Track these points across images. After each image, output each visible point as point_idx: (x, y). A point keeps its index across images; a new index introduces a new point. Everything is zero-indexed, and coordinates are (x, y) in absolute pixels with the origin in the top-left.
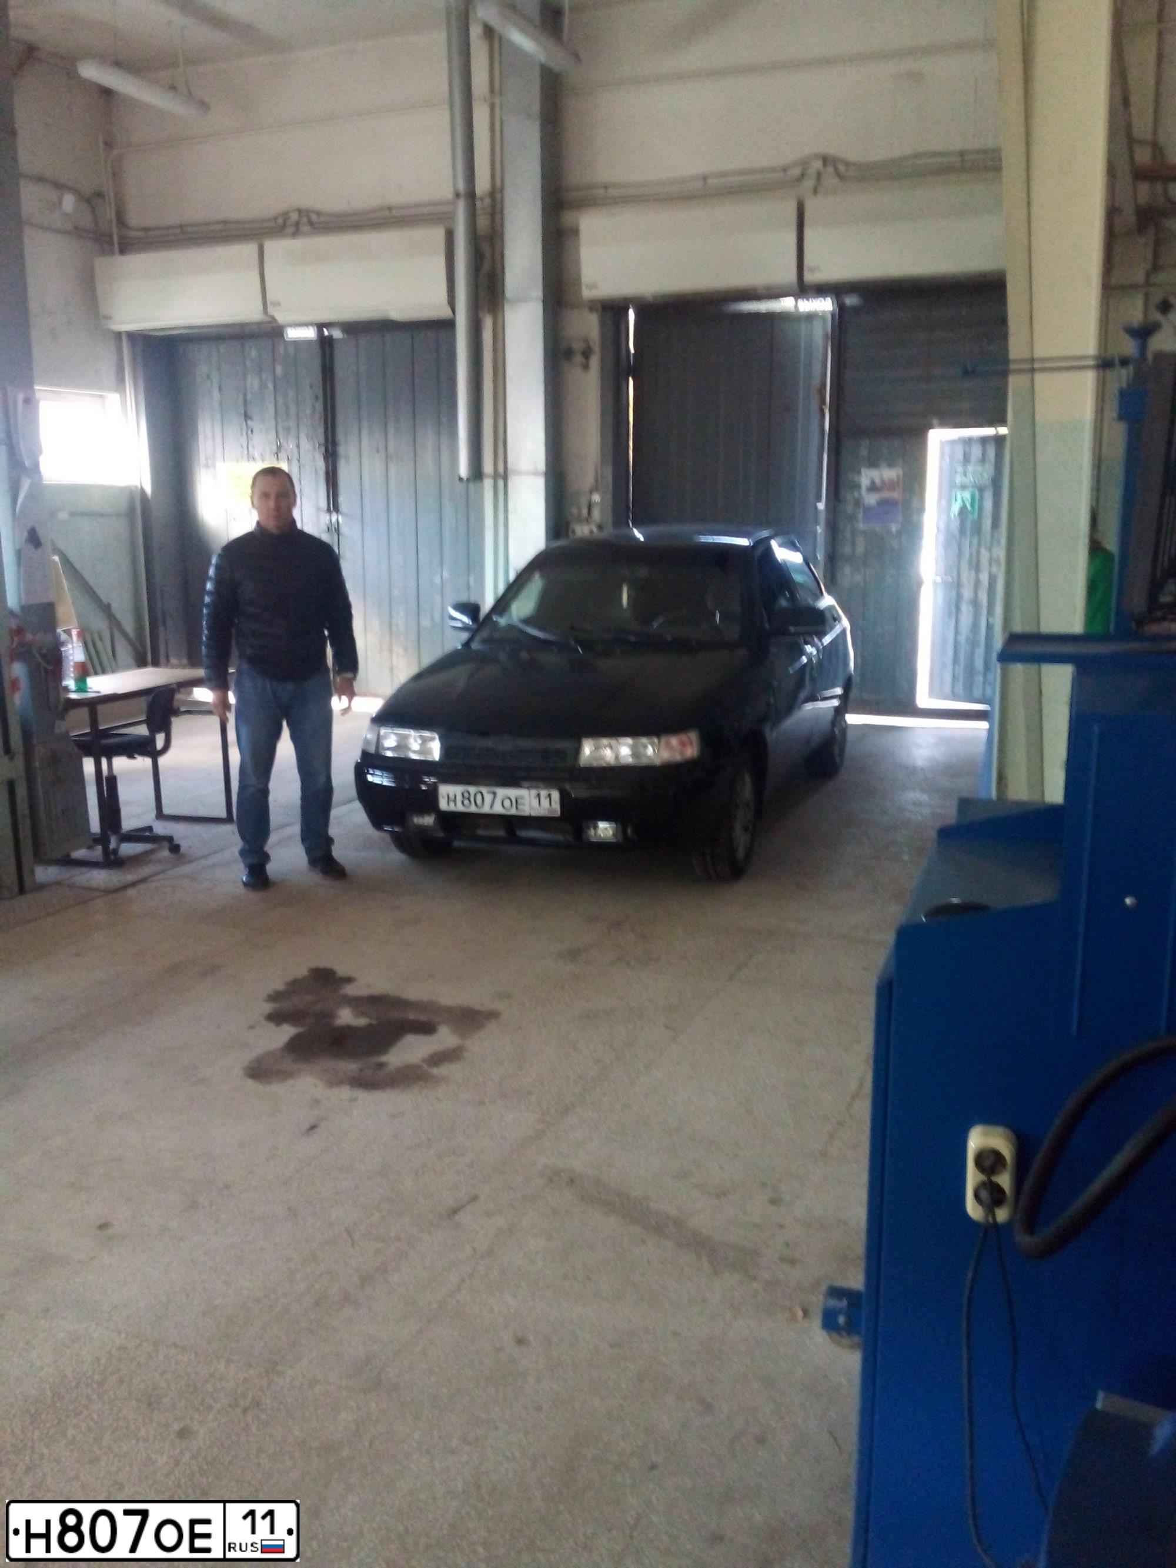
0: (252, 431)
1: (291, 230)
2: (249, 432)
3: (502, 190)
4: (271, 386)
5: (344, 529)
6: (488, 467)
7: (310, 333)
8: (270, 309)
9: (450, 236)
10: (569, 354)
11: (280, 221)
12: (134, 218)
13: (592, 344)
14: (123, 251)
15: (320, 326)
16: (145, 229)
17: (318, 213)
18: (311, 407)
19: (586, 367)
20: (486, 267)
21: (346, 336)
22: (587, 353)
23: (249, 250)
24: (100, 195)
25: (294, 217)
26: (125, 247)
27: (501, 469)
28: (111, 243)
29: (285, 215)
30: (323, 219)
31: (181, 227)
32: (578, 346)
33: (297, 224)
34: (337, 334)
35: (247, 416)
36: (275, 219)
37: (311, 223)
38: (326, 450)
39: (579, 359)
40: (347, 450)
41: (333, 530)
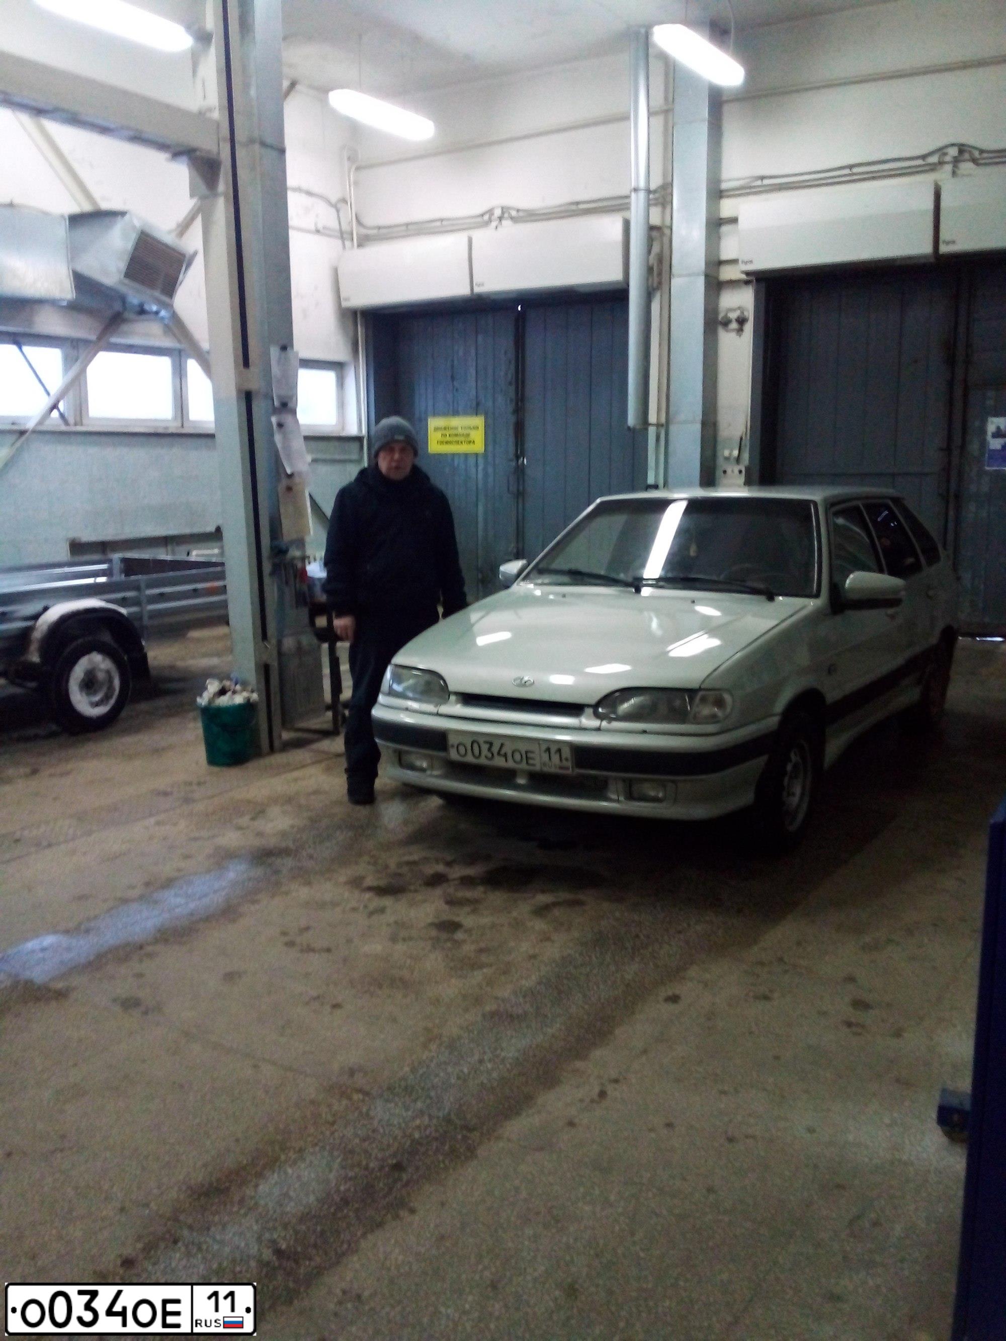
0: (457, 390)
1: (494, 224)
2: (455, 390)
3: (671, 186)
4: (473, 352)
5: (529, 472)
6: (652, 418)
8: (476, 288)
9: (627, 225)
10: (726, 323)
11: (486, 217)
12: (369, 221)
13: (746, 313)
14: (360, 245)
16: (379, 228)
17: (518, 211)
18: (504, 371)
19: (740, 330)
20: (656, 249)
22: (741, 321)
23: (460, 238)
24: (344, 201)
25: (498, 212)
26: (364, 241)
27: (663, 420)
28: (352, 239)
29: (491, 212)
30: (521, 214)
31: (407, 225)
32: (733, 316)
33: (500, 219)
35: (453, 378)
36: (482, 215)
37: (512, 218)
38: (517, 404)
39: (734, 325)
40: (534, 405)
41: (520, 472)
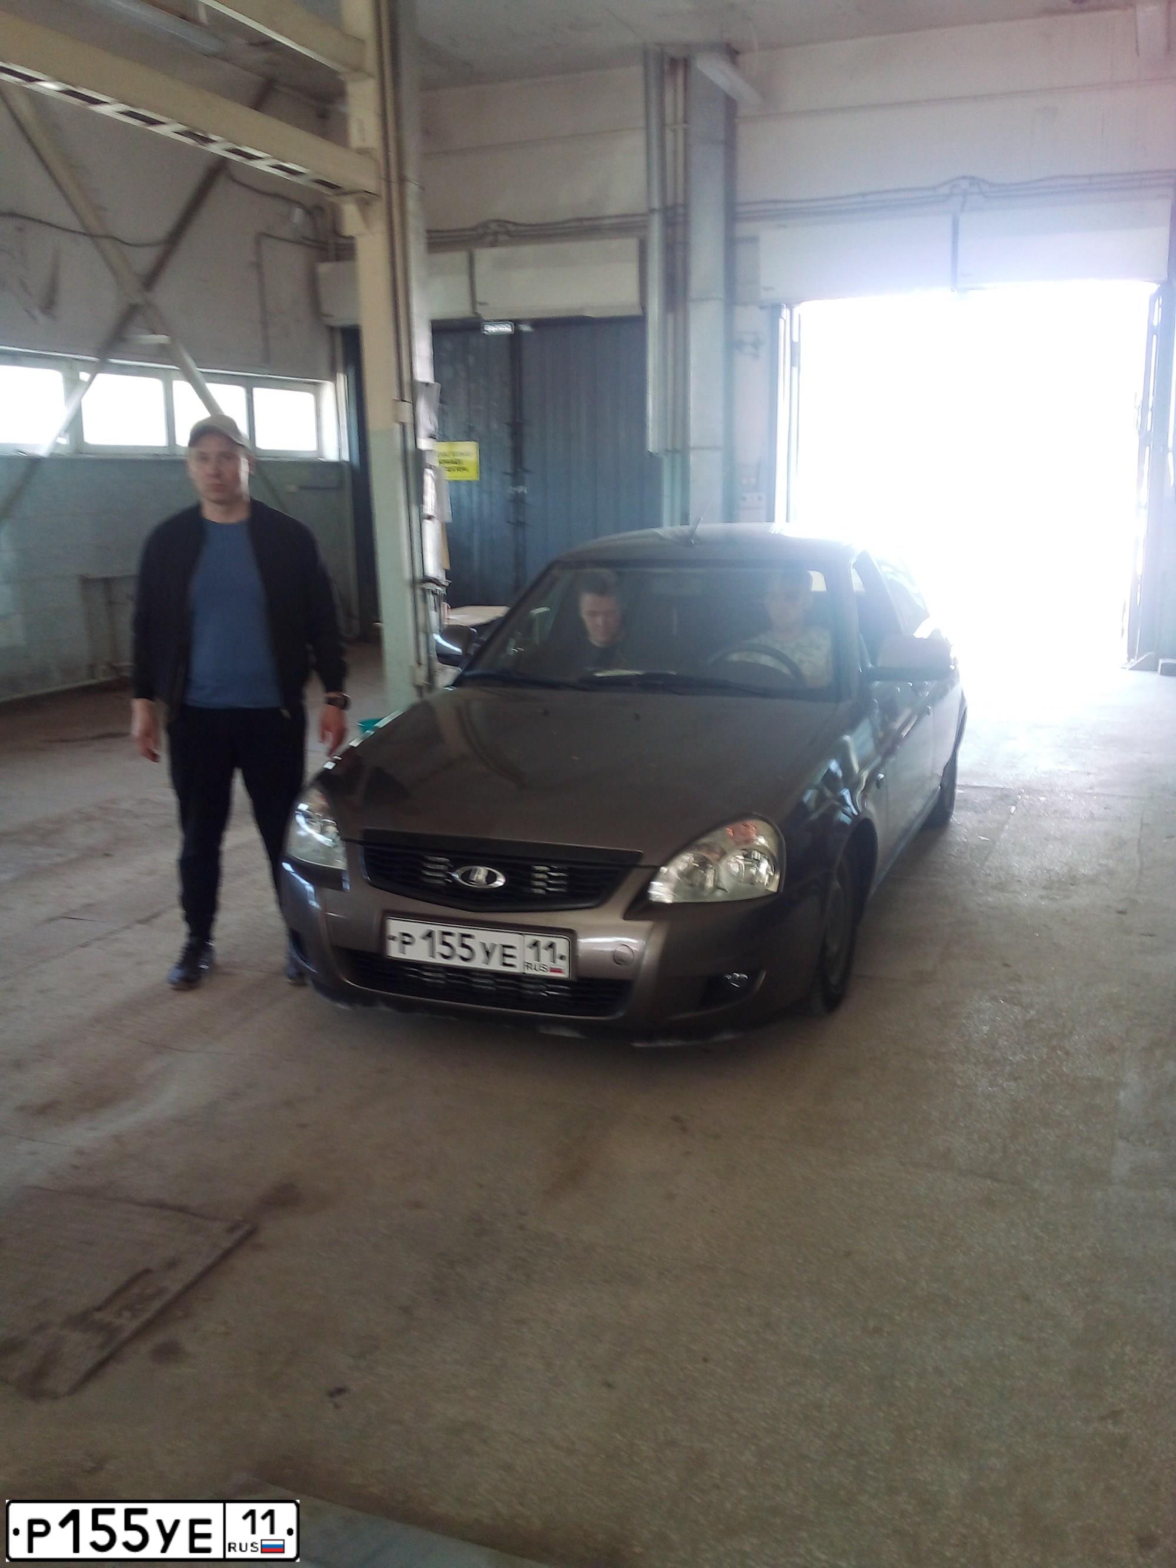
0: (446, 413)
2: (443, 413)
7: (507, 329)
8: (477, 307)
9: (643, 246)
10: (741, 345)
11: (481, 231)
13: (760, 338)
14: (336, 259)
15: (516, 323)
17: (515, 224)
18: (501, 392)
19: (756, 356)
21: (534, 330)
22: (756, 345)
23: (460, 256)
25: (492, 226)
28: (328, 252)
29: (485, 225)
30: (519, 228)
32: (747, 339)
33: (496, 233)
34: (525, 328)
35: (441, 401)
36: (476, 229)
37: (508, 233)
38: (513, 430)
39: (749, 349)
40: (533, 430)
41: (518, 501)
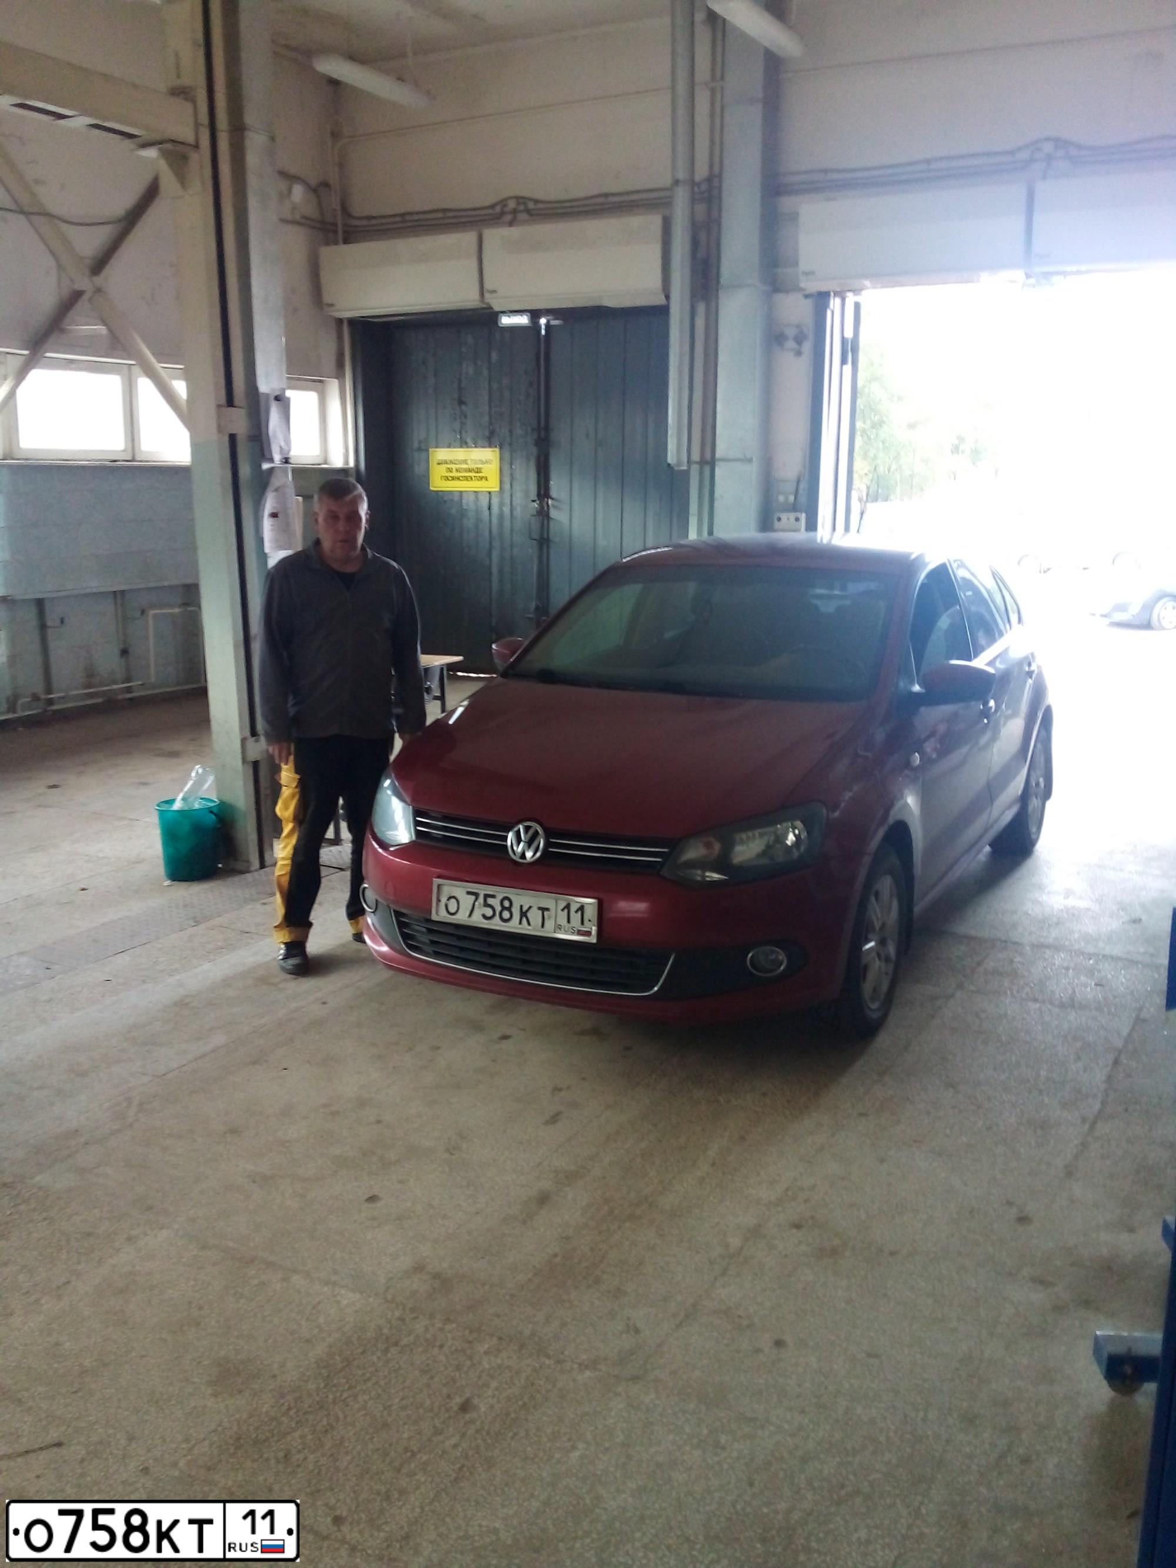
1: (508, 218)
2: (463, 416)
3: (720, 176)
4: (486, 373)
5: (554, 515)
6: (695, 454)
7: (523, 320)
8: (487, 295)
9: (667, 225)
10: (783, 340)
11: (498, 209)
12: (358, 208)
13: (805, 329)
14: (346, 241)
15: (535, 314)
16: (369, 218)
17: (536, 201)
19: (799, 353)
20: (702, 250)
21: (562, 322)
22: (799, 340)
23: (468, 238)
24: (326, 185)
25: (512, 204)
26: (349, 237)
27: (708, 456)
28: (335, 232)
29: (503, 202)
30: (541, 206)
31: (402, 215)
32: (791, 332)
33: (515, 212)
34: (553, 321)
35: (461, 402)
36: (492, 207)
37: (528, 211)
38: (539, 436)
39: (791, 344)
40: (560, 436)
41: (544, 515)
